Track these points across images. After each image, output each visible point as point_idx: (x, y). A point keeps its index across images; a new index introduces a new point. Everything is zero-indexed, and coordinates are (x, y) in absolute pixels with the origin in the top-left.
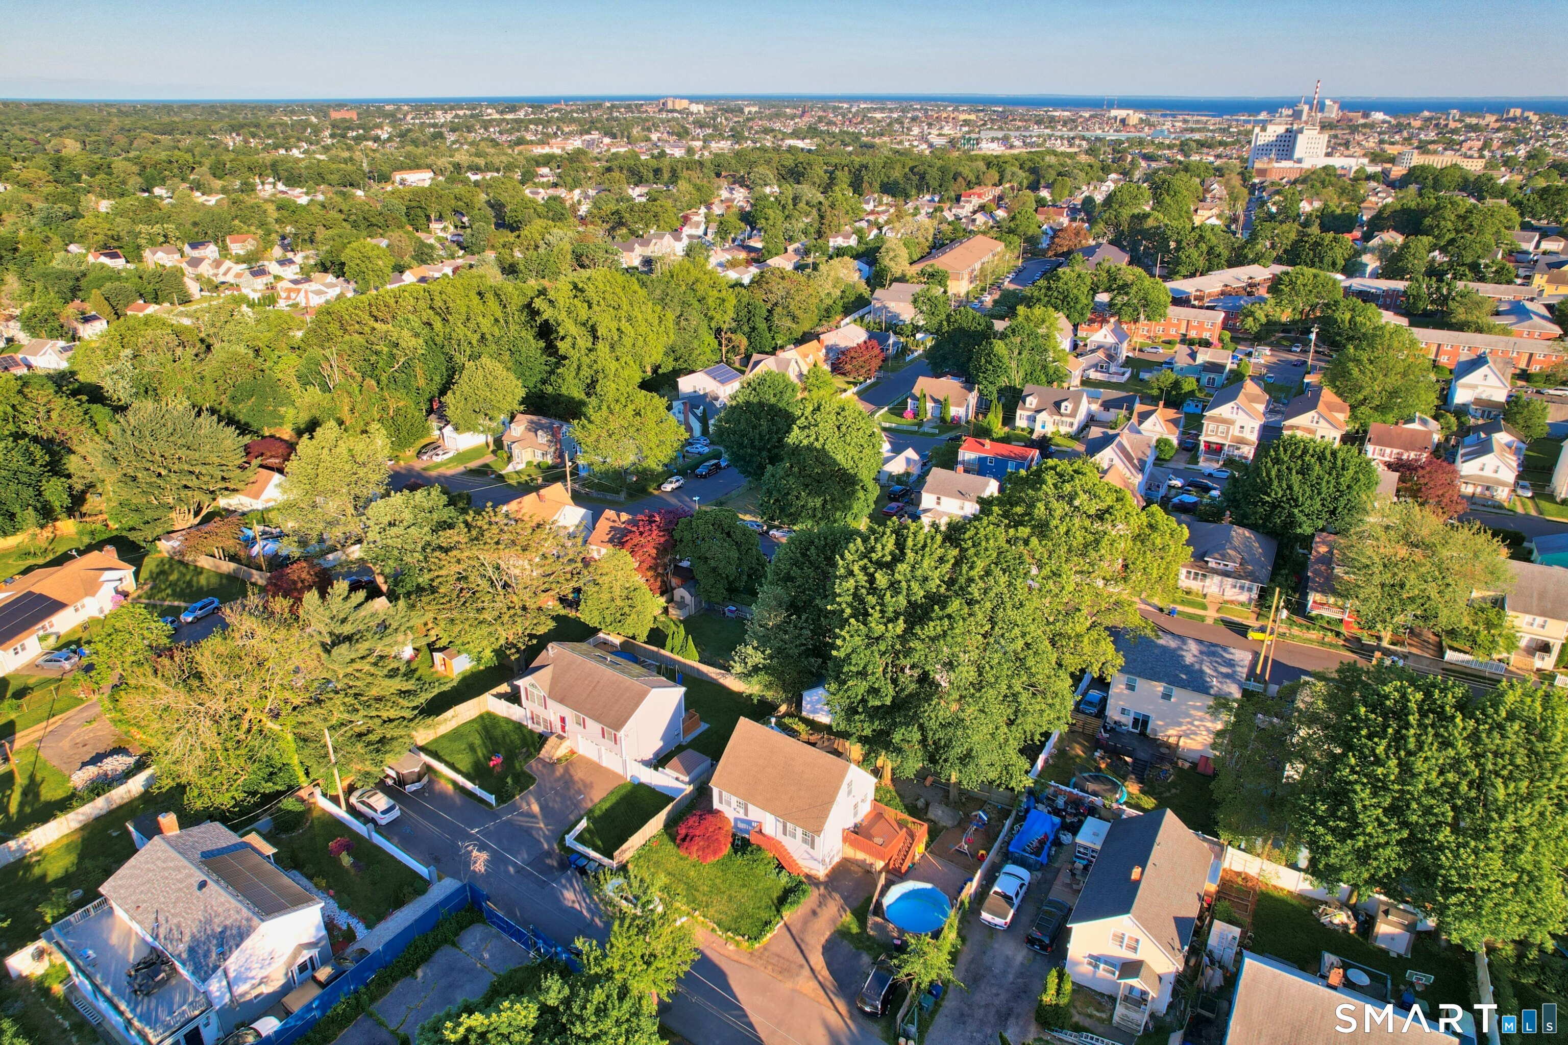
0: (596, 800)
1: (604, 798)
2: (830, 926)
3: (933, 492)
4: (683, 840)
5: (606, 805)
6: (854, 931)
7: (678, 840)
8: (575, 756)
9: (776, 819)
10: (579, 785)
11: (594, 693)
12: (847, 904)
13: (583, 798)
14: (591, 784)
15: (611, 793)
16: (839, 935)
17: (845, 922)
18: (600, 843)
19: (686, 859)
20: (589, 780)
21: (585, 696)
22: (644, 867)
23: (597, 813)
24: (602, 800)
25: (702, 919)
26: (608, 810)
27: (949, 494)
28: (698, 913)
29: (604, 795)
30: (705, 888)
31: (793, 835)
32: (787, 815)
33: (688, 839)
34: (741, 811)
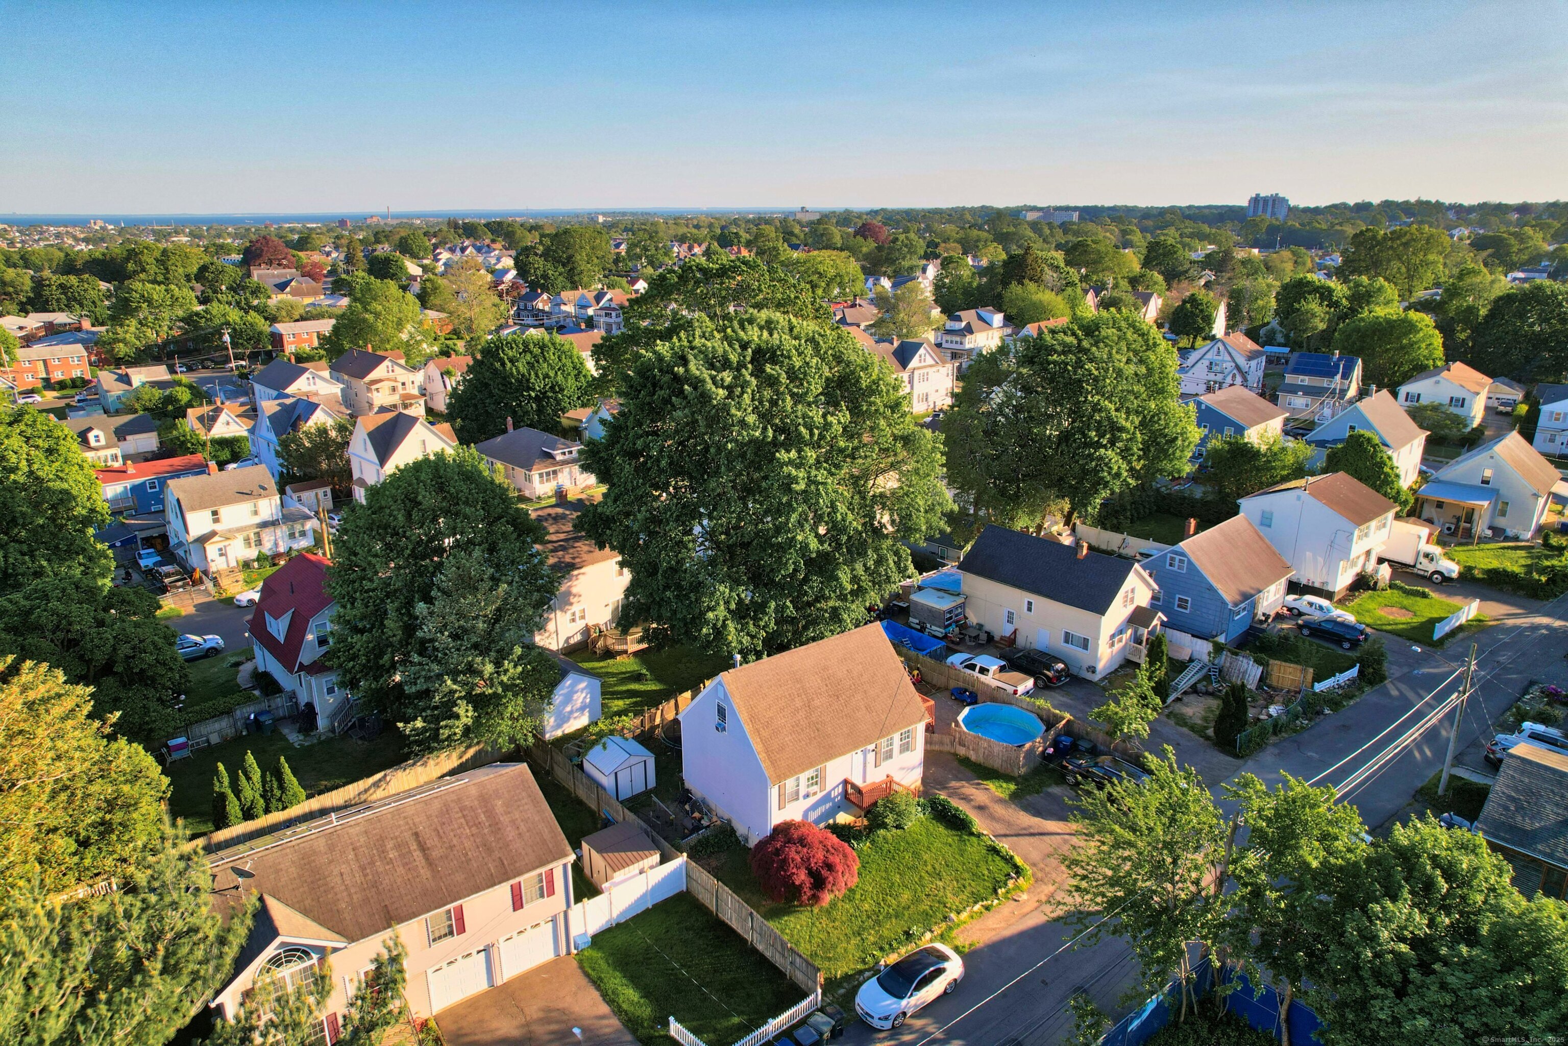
0: (604, 1009)
1: (604, 996)
2: (1000, 801)
3: (201, 506)
4: (819, 882)
5: (630, 995)
6: (1013, 787)
7: (807, 892)
8: (432, 1024)
9: (865, 753)
10: (540, 1030)
11: (435, 854)
12: (968, 780)
13: (584, 1030)
14: (548, 1010)
15: (597, 983)
16: (1015, 797)
17: (998, 789)
18: (736, 1020)
19: (833, 905)
20: (533, 1011)
21: (425, 873)
22: (831, 965)
23: (646, 1011)
24: (609, 998)
25: (964, 915)
26: (647, 993)
27: (228, 502)
28: (953, 915)
29: (596, 994)
30: (906, 896)
31: (889, 755)
32: (884, 731)
33: (825, 873)
34: (815, 788)
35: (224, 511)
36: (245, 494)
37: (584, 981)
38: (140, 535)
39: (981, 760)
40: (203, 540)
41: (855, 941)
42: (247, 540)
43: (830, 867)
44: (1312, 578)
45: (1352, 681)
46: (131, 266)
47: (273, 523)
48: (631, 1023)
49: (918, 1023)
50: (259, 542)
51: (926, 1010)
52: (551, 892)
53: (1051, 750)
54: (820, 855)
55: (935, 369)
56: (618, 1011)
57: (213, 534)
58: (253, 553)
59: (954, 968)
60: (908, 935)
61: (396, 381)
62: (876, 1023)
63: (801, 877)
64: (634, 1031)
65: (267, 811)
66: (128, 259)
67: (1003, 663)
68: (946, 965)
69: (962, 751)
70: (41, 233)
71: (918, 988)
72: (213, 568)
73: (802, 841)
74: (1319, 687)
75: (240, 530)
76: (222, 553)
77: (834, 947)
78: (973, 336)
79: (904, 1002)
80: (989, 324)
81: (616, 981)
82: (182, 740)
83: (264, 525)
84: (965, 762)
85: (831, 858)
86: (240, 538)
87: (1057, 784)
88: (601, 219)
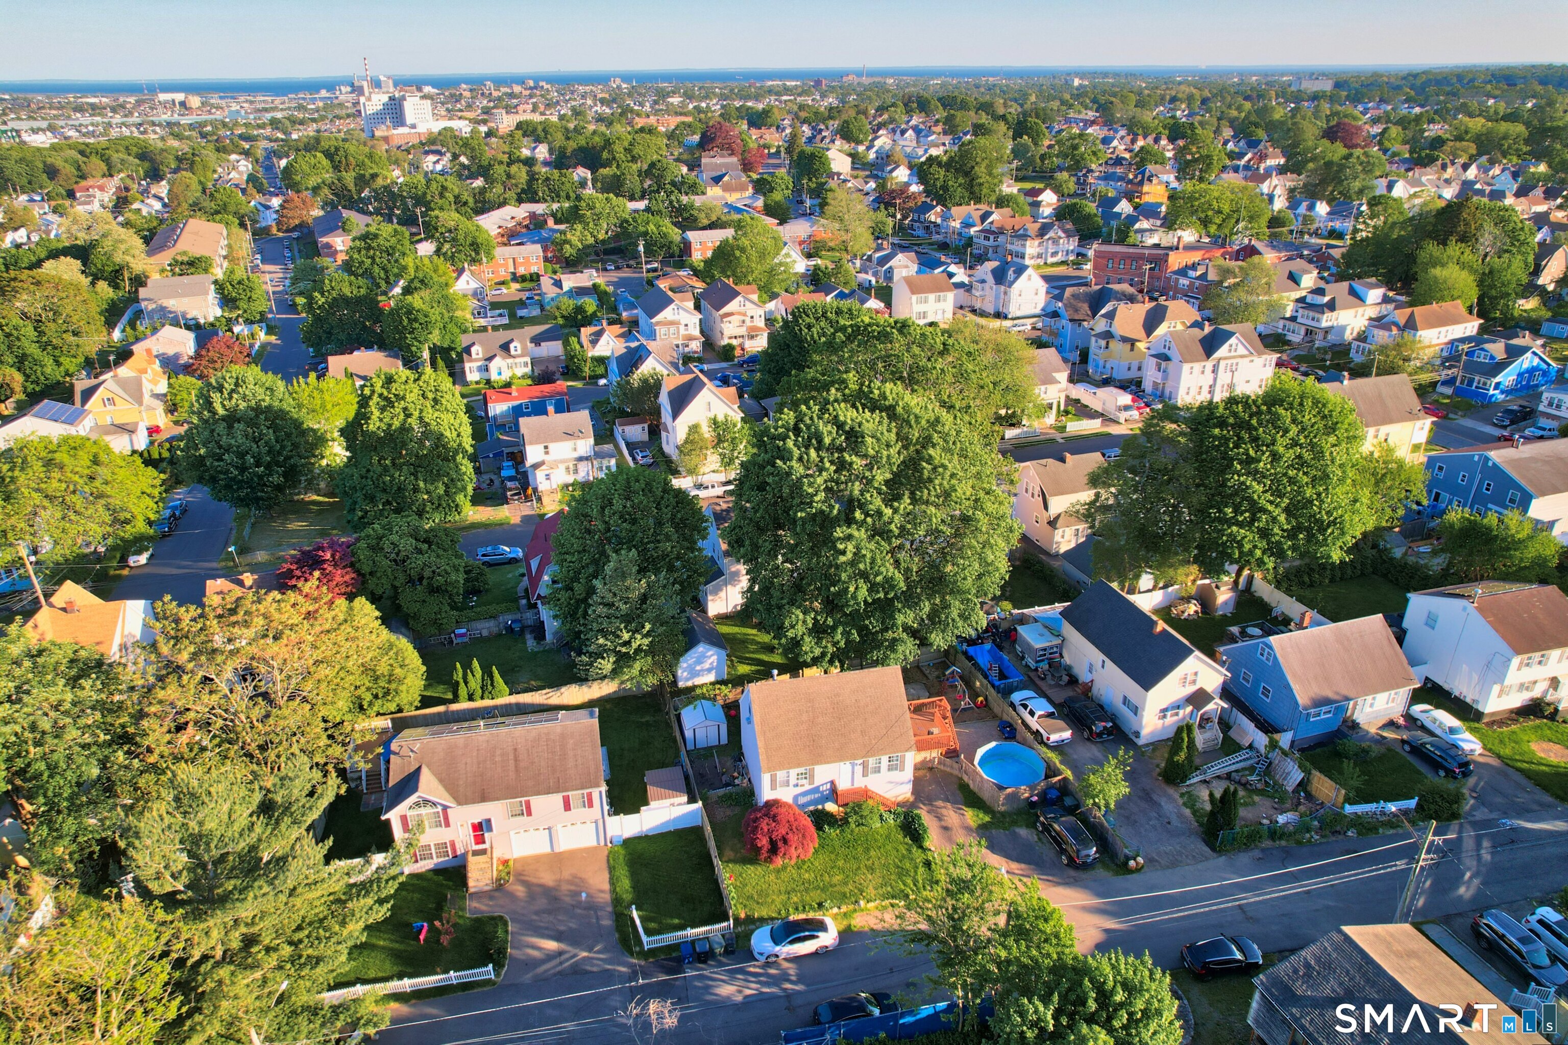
0: (606, 886)
1: (611, 879)
2: (968, 829)
3: (537, 442)
4: (774, 849)
5: (625, 883)
6: (987, 819)
7: (764, 854)
8: (511, 863)
9: (853, 765)
10: (565, 887)
11: (522, 764)
12: (954, 803)
13: (588, 895)
14: (575, 876)
15: (611, 869)
16: (983, 830)
17: (972, 817)
18: (676, 921)
19: (784, 868)
20: (566, 875)
21: (512, 775)
22: (755, 906)
23: (628, 897)
24: (613, 882)
25: (871, 905)
26: (635, 886)
27: (556, 440)
28: (862, 903)
29: (607, 876)
30: (838, 878)
31: (877, 770)
32: (870, 751)
33: (780, 844)
34: (804, 781)
35: (552, 446)
36: (569, 435)
37: (604, 865)
38: (506, 450)
39: (976, 790)
40: (536, 466)
41: (784, 897)
42: (568, 468)
43: (785, 841)
44: (1465, 693)
45: (1405, 812)
46: (605, 155)
47: (587, 458)
48: (617, 901)
49: (786, 965)
50: (576, 471)
51: (796, 959)
52: (591, 805)
53: (1035, 798)
54: (783, 831)
55: (1247, 360)
56: (613, 891)
57: (542, 463)
58: (570, 479)
59: (828, 939)
60: (820, 905)
61: (745, 315)
62: (757, 956)
63: (764, 842)
64: (615, 906)
65: (482, 698)
66: (604, 148)
67: (1052, 710)
68: (820, 934)
69: (965, 778)
70: (572, 93)
71: (792, 942)
72: (540, 488)
73: (774, 818)
74: (1349, 809)
75: (563, 461)
76: (548, 477)
77: (767, 895)
78: (1335, 314)
79: (778, 948)
80: (1361, 299)
81: (623, 873)
82: (463, 631)
83: (581, 459)
84: (964, 788)
85: (790, 835)
86: (562, 467)
87: (1027, 826)
88: (1077, 82)
